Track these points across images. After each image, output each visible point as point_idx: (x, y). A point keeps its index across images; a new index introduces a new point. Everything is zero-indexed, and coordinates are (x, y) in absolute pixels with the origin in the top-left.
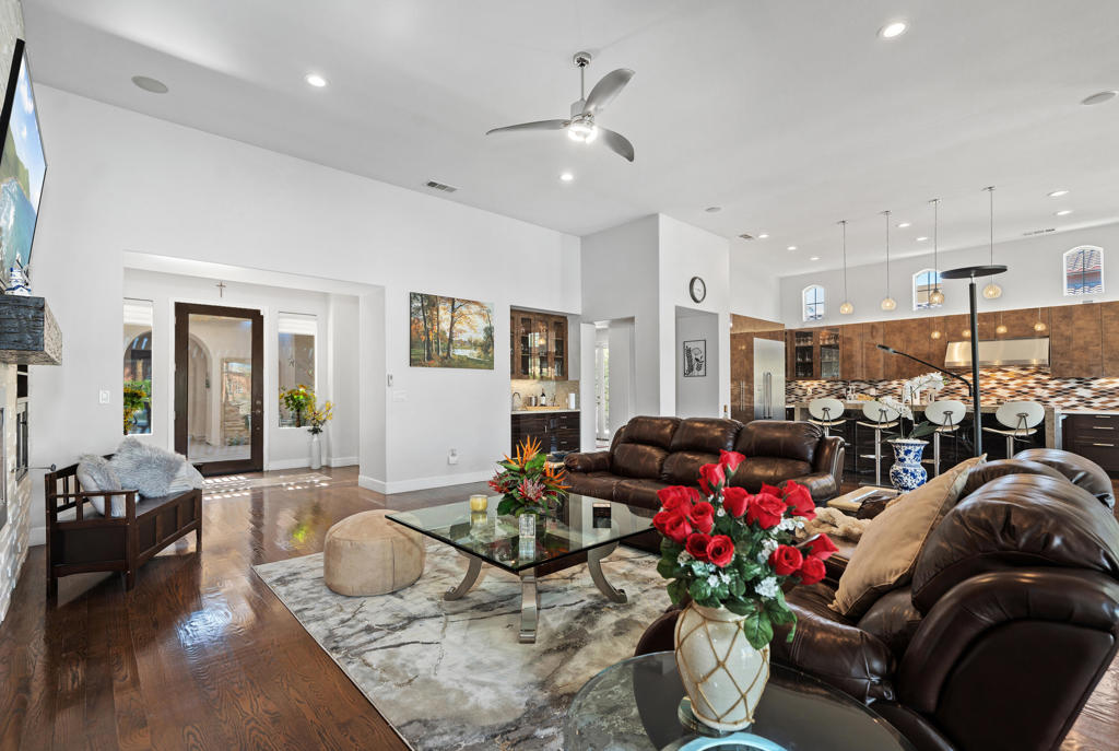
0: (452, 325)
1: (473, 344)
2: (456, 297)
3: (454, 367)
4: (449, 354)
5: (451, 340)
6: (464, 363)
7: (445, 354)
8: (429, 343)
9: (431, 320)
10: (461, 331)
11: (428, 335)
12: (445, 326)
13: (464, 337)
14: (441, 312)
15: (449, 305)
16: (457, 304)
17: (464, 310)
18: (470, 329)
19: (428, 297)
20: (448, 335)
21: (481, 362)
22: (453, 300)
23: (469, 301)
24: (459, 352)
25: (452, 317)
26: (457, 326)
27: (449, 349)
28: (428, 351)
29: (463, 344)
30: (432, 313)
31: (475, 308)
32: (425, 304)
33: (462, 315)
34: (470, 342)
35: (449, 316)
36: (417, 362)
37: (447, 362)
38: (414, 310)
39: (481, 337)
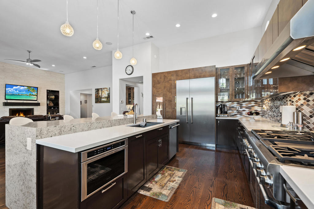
1: (105, 98)
4: (101, 100)
5: (101, 97)
6: (104, 102)
8: (98, 98)
9: (98, 94)
12: (100, 94)
13: (104, 96)
14: (100, 92)
15: (101, 90)
16: (102, 89)
18: (105, 94)
19: (97, 89)
21: (107, 101)
22: (101, 89)
23: (104, 88)
24: (103, 100)
26: (102, 94)
28: (98, 100)
29: (103, 98)
30: (98, 92)
31: (105, 89)
33: (103, 91)
36: (96, 102)
37: (101, 102)
38: (96, 92)
39: (107, 96)
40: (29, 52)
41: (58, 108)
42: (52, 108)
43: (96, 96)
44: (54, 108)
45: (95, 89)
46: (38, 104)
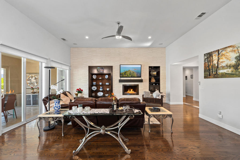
0: (218, 60)
1: (230, 67)
2: (219, 48)
3: (219, 78)
4: (217, 73)
5: (218, 67)
6: (224, 76)
7: (215, 73)
8: (209, 70)
9: (210, 61)
10: (222, 62)
11: (209, 67)
12: (215, 62)
13: (224, 64)
14: (214, 57)
15: (217, 53)
17: (224, 52)
18: (226, 60)
19: (209, 53)
20: (216, 65)
21: (233, 74)
22: (219, 50)
23: (226, 48)
24: (221, 71)
25: (218, 57)
26: (221, 60)
27: (217, 70)
28: (209, 73)
29: (223, 68)
30: (210, 59)
31: (229, 49)
32: (208, 56)
33: (223, 55)
34: (227, 66)
35: (217, 58)
36: (205, 77)
37: (216, 76)
38: (205, 59)
39: (233, 62)
41: (159, 84)
42: (154, 85)
43: (205, 67)
44: (156, 84)
45: (205, 55)
46: (141, 81)
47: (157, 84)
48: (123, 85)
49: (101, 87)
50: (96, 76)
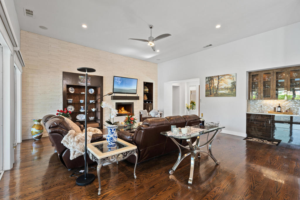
0: (218, 84)
1: (227, 89)
2: (219, 75)
3: (219, 96)
4: (217, 92)
5: (218, 88)
6: (222, 95)
7: (216, 93)
8: (210, 90)
9: (211, 83)
10: (221, 85)
11: (210, 88)
12: (216, 84)
13: (223, 87)
14: (215, 81)
15: (217, 78)
16: (220, 77)
17: (223, 78)
18: (227, 83)
19: (210, 77)
20: (217, 87)
21: (230, 94)
22: (219, 76)
23: (225, 75)
24: (221, 92)
25: (218, 81)
26: (220, 84)
27: (217, 91)
28: (210, 92)
29: (222, 89)
30: (211, 82)
31: (227, 77)
32: (209, 79)
33: (222, 80)
34: (225, 88)
36: (206, 96)
37: (216, 95)
38: (207, 82)
39: (230, 86)
40: (151, 28)
41: (152, 102)
42: (147, 102)
43: (206, 87)
45: (206, 78)
46: (137, 98)
47: (150, 102)
48: (116, 103)
49: (82, 107)
50: (73, 89)
